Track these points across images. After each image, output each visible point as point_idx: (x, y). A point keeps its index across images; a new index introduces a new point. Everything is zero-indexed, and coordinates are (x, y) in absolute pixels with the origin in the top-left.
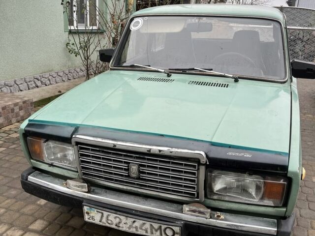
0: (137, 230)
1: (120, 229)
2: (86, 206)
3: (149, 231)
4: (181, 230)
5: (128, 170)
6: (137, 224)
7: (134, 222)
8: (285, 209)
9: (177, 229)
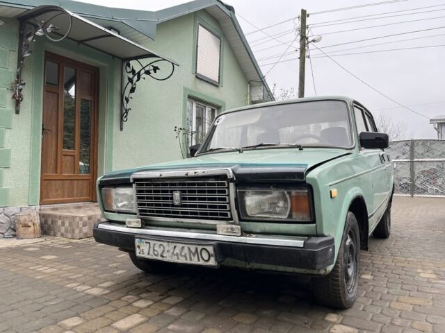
0: (178, 258)
1: (165, 259)
2: (138, 238)
3: (188, 256)
4: (214, 250)
5: (172, 198)
6: (177, 250)
7: (175, 247)
8: (314, 225)
9: (210, 249)
